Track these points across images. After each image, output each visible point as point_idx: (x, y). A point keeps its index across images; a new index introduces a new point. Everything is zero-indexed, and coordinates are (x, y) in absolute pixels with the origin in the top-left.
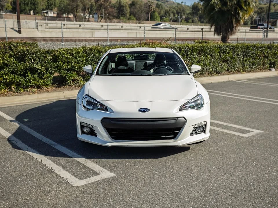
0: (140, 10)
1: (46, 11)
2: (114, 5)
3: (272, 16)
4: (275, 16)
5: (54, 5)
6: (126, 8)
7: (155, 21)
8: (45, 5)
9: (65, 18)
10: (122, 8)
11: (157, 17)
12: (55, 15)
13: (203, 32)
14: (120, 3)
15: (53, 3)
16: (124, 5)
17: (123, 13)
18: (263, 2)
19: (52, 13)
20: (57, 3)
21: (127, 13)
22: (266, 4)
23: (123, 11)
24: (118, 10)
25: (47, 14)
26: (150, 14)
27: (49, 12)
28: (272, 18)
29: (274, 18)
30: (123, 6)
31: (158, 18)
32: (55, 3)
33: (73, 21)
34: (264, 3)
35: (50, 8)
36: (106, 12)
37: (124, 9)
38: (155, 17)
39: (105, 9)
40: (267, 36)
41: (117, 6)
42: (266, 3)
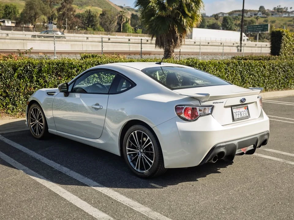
0: (109, 21)
1: (2, 20)
2: (82, 14)
3: (252, 29)
4: (255, 29)
5: (13, 13)
6: (96, 18)
7: (126, 32)
8: (2, 13)
9: (24, 28)
10: (91, 18)
11: (128, 28)
12: (14, 25)
13: (141, 44)
14: (89, 12)
15: (12, 11)
16: (94, 15)
17: (93, 23)
18: (246, 15)
19: (10, 22)
20: (16, 11)
21: (97, 24)
22: (250, 17)
23: (92, 21)
24: (87, 21)
25: (4, 23)
26: (122, 25)
27: (6, 21)
28: (252, 31)
29: (254, 31)
30: (92, 16)
31: (129, 30)
32: (14, 11)
33: (32, 31)
34: (248, 16)
35: (9, 17)
36: (69, 22)
37: (94, 19)
38: (127, 28)
39: (68, 18)
40: (241, 50)
41: (86, 16)
42: (250, 15)
